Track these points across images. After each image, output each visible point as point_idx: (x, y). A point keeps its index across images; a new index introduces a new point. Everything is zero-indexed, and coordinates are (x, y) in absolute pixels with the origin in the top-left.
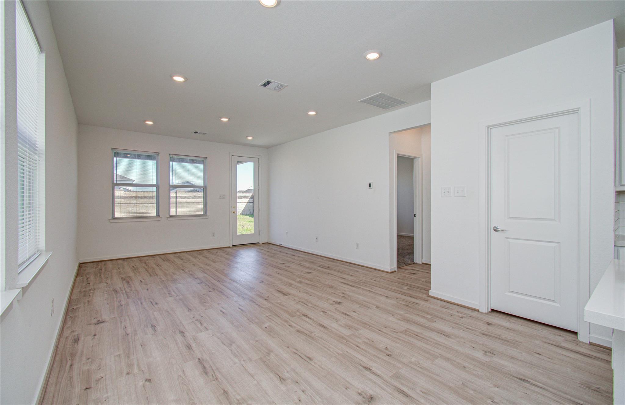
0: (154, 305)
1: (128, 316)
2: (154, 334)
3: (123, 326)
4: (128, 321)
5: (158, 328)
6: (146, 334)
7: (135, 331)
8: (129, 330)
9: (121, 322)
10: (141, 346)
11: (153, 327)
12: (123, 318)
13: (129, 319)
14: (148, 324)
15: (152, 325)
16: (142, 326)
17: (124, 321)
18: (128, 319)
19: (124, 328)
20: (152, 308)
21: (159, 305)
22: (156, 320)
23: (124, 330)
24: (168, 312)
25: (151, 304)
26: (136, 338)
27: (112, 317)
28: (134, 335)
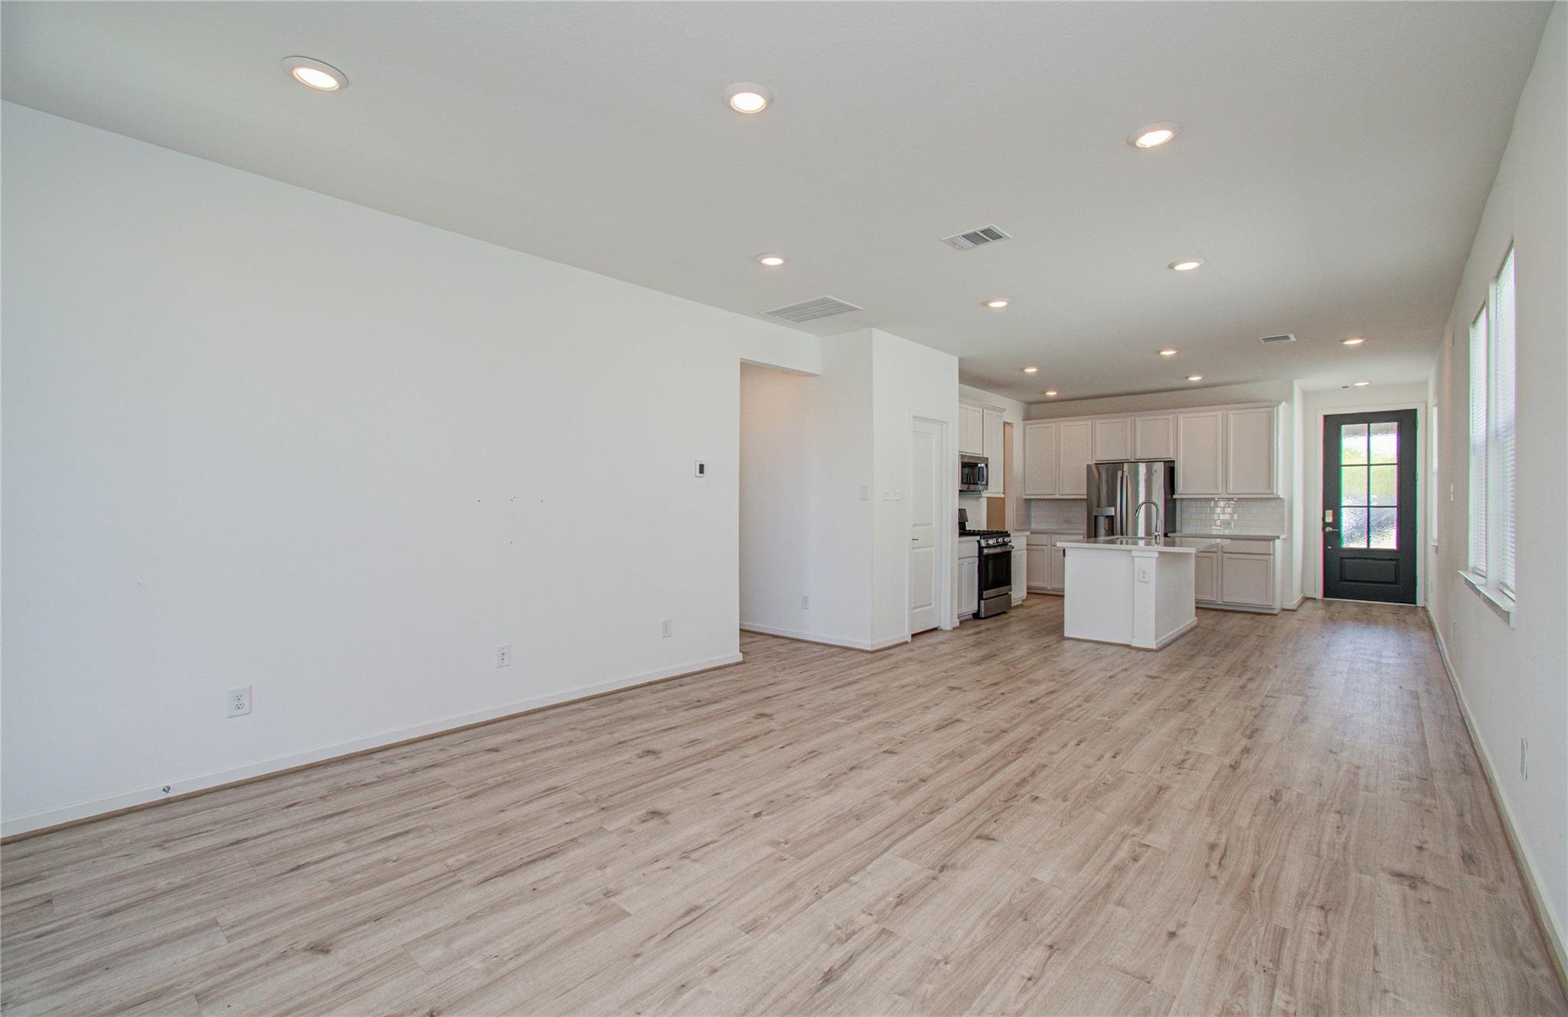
0: (1223, 848)
1: (1318, 855)
2: (1284, 787)
3: (1345, 834)
4: (1326, 839)
5: (1267, 792)
6: (1300, 795)
7: (1319, 811)
8: (1332, 819)
9: (1345, 847)
10: (1321, 784)
11: (1275, 799)
12: (1336, 856)
13: (1319, 843)
14: (1282, 809)
15: (1276, 805)
16: (1299, 812)
17: (1336, 846)
18: (1324, 847)
19: (1344, 829)
20: (1238, 840)
21: (1211, 838)
22: (1257, 808)
23: (1344, 826)
24: (1213, 810)
25: (1228, 853)
26: (1326, 799)
27: (1366, 878)
28: (1326, 804)
